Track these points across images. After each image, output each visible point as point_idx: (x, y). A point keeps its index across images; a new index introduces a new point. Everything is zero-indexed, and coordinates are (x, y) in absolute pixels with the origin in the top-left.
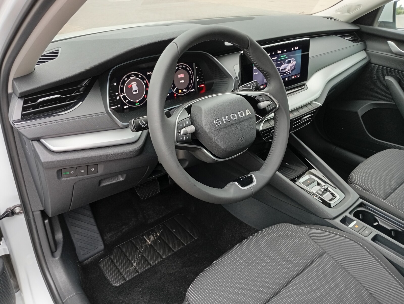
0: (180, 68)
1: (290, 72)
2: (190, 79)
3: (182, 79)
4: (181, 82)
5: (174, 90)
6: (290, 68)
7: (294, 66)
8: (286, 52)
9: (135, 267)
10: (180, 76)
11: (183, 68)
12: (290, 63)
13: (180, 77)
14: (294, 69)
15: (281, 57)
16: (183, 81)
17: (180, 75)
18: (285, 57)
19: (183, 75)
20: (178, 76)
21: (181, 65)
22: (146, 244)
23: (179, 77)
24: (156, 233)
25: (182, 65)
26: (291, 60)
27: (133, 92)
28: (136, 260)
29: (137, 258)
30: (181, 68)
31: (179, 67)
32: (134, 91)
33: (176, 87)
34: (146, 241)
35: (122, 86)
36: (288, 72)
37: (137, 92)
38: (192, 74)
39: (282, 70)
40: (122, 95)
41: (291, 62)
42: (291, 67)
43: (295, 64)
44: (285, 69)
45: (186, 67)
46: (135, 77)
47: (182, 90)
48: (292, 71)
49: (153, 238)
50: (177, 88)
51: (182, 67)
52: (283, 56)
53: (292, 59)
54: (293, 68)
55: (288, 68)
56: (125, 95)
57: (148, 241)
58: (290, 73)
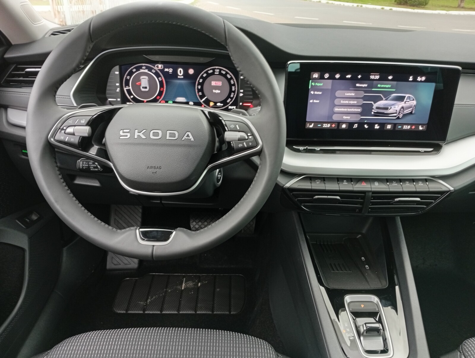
0: (216, 73)
1: (401, 116)
2: (231, 91)
3: (216, 88)
4: (214, 91)
5: (201, 99)
6: (400, 110)
7: (411, 109)
8: (392, 80)
9: (146, 304)
10: (213, 83)
11: (220, 74)
12: (403, 101)
13: (215, 85)
14: (411, 113)
15: (379, 86)
16: (219, 92)
17: (215, 82)
18: (388, 88)
19: (219, 84)
20: (211, 83)
21: (218, 69)
22: (179, 287)
23: (212, 85)
24: (199, 282)
25: (220, 70)
26: (405, 97)
27: (141, 88)
28: (154, 297)
29: (157, 296)
30: (218, 73)
31: (214, 72)
32: (143, 88)
33: (205, 96)
34: (182, 284)
35: (128, 77)
36: (395, 115)
37: (147, 90)
38: (234, 85)
39: (377, 108)
40: (127, 88)
41: (405, 100)
42: (403, 108)
43: (414, 106)
44: (387, 109)
45: (227, 73)
46: (147, 70)
47: (215, 103)
48: (405, 115)
49: (191, 284)
50: (207, 99)
51: (220, 72)
52: (386, 86)
53: (407, 95)
54: (407, 111)
55: (396, 109)
56: (130, 89)
57: (184, 285)
58: (398, 118)
